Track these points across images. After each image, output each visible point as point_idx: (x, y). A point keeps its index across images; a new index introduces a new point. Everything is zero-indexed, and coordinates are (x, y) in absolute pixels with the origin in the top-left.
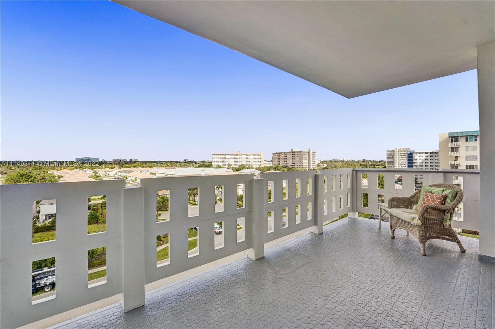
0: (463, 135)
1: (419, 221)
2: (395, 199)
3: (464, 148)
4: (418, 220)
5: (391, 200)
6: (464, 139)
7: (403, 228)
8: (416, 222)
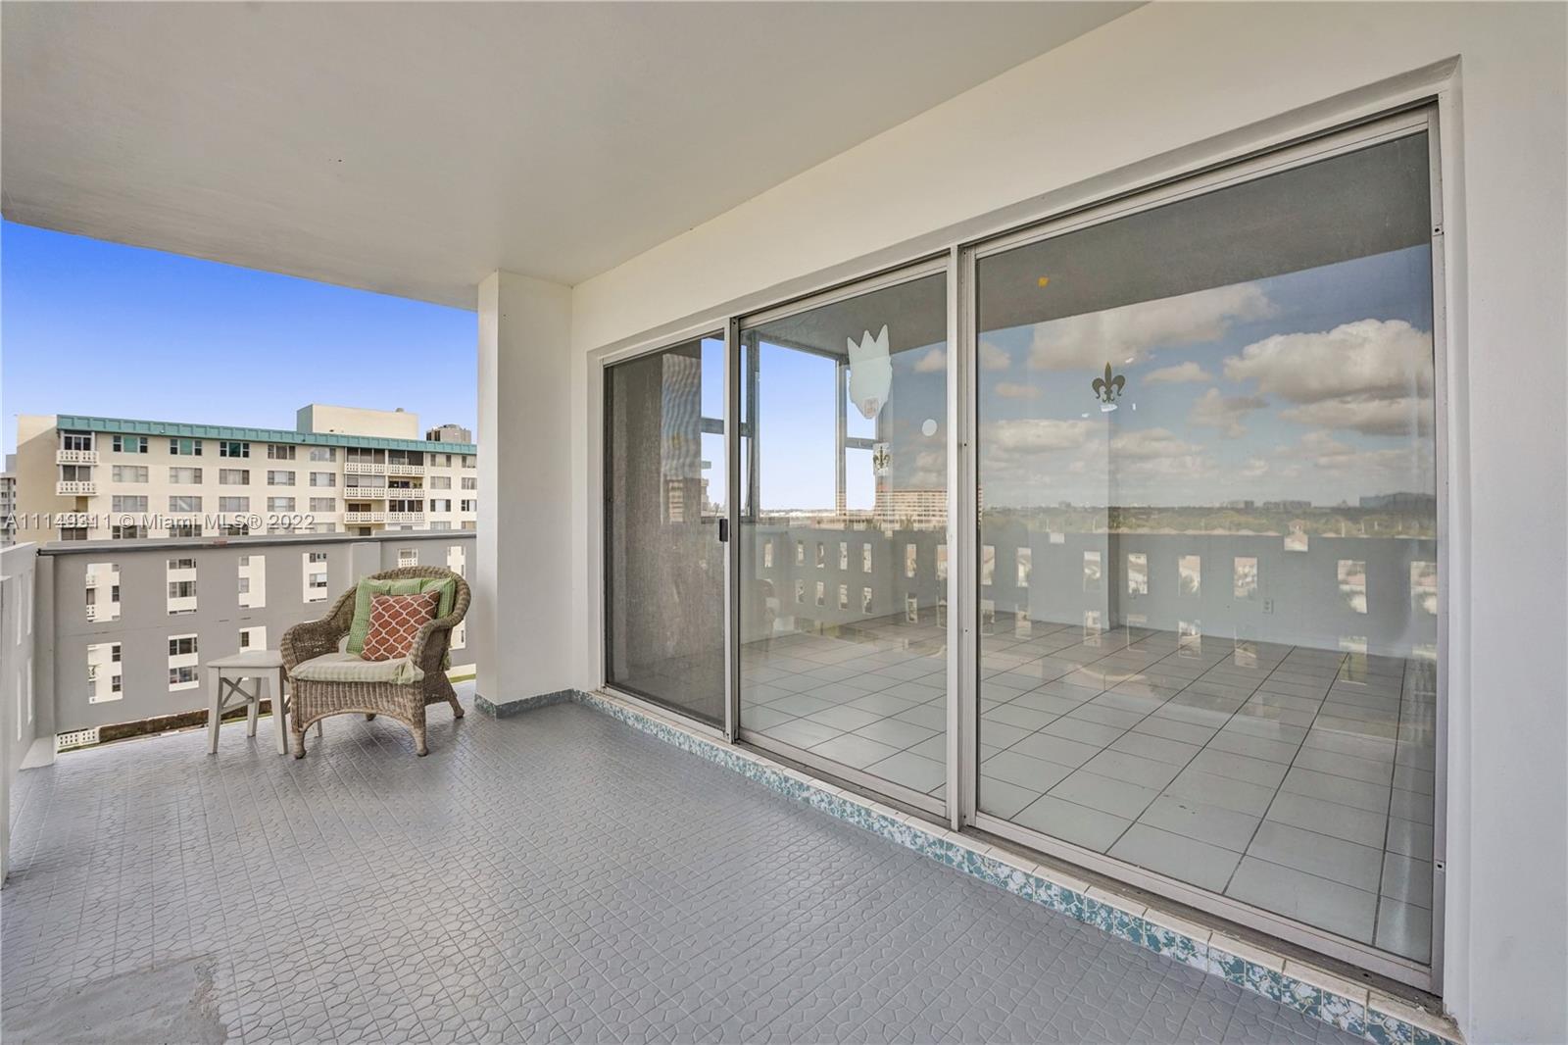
0: (107, 430)
1: (419, 671)
2: (300, 631)
3: (110, 471)
4: (414, 669)
5: (291, 637)
6: (110, 442)
7: (347, 710)
8: (412, 673)
